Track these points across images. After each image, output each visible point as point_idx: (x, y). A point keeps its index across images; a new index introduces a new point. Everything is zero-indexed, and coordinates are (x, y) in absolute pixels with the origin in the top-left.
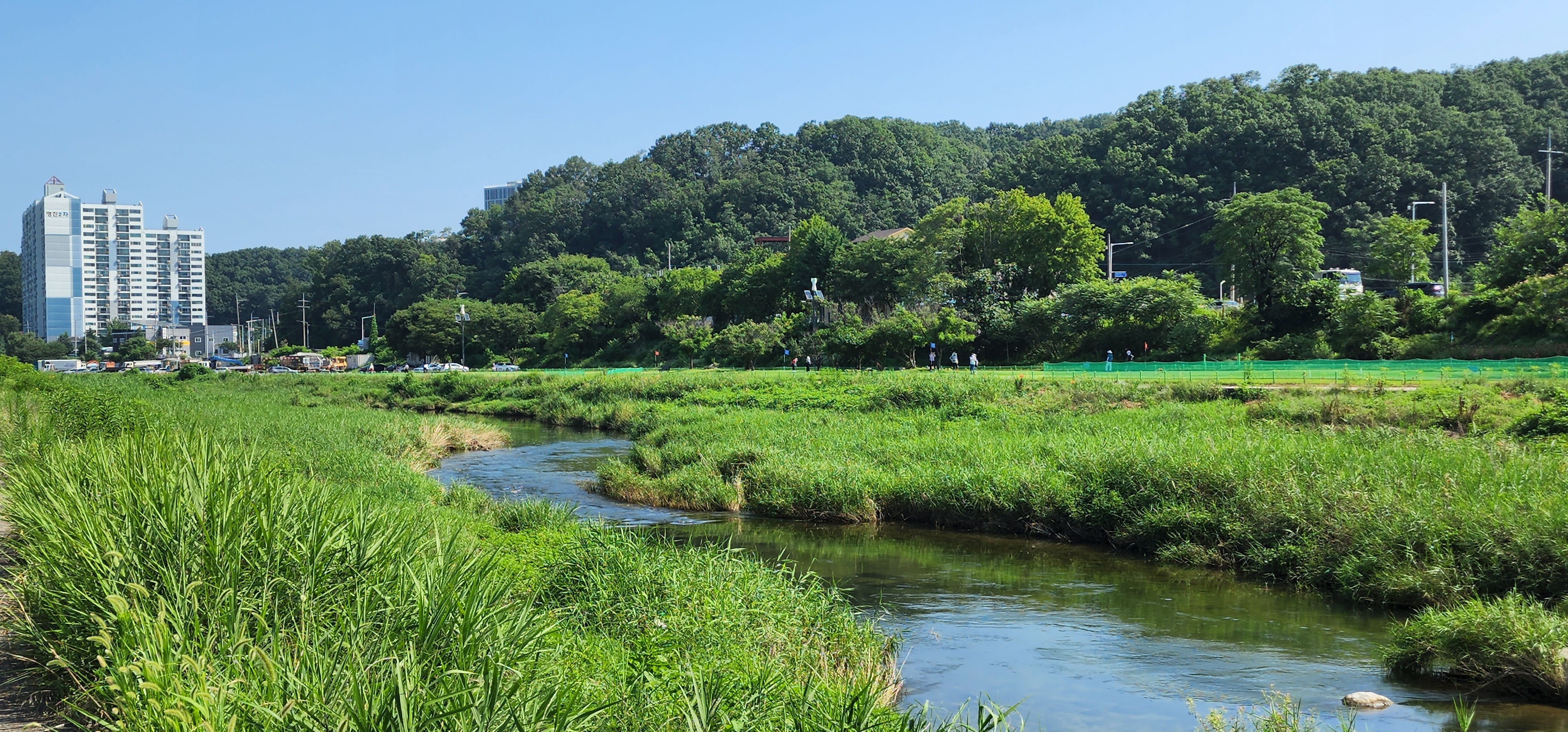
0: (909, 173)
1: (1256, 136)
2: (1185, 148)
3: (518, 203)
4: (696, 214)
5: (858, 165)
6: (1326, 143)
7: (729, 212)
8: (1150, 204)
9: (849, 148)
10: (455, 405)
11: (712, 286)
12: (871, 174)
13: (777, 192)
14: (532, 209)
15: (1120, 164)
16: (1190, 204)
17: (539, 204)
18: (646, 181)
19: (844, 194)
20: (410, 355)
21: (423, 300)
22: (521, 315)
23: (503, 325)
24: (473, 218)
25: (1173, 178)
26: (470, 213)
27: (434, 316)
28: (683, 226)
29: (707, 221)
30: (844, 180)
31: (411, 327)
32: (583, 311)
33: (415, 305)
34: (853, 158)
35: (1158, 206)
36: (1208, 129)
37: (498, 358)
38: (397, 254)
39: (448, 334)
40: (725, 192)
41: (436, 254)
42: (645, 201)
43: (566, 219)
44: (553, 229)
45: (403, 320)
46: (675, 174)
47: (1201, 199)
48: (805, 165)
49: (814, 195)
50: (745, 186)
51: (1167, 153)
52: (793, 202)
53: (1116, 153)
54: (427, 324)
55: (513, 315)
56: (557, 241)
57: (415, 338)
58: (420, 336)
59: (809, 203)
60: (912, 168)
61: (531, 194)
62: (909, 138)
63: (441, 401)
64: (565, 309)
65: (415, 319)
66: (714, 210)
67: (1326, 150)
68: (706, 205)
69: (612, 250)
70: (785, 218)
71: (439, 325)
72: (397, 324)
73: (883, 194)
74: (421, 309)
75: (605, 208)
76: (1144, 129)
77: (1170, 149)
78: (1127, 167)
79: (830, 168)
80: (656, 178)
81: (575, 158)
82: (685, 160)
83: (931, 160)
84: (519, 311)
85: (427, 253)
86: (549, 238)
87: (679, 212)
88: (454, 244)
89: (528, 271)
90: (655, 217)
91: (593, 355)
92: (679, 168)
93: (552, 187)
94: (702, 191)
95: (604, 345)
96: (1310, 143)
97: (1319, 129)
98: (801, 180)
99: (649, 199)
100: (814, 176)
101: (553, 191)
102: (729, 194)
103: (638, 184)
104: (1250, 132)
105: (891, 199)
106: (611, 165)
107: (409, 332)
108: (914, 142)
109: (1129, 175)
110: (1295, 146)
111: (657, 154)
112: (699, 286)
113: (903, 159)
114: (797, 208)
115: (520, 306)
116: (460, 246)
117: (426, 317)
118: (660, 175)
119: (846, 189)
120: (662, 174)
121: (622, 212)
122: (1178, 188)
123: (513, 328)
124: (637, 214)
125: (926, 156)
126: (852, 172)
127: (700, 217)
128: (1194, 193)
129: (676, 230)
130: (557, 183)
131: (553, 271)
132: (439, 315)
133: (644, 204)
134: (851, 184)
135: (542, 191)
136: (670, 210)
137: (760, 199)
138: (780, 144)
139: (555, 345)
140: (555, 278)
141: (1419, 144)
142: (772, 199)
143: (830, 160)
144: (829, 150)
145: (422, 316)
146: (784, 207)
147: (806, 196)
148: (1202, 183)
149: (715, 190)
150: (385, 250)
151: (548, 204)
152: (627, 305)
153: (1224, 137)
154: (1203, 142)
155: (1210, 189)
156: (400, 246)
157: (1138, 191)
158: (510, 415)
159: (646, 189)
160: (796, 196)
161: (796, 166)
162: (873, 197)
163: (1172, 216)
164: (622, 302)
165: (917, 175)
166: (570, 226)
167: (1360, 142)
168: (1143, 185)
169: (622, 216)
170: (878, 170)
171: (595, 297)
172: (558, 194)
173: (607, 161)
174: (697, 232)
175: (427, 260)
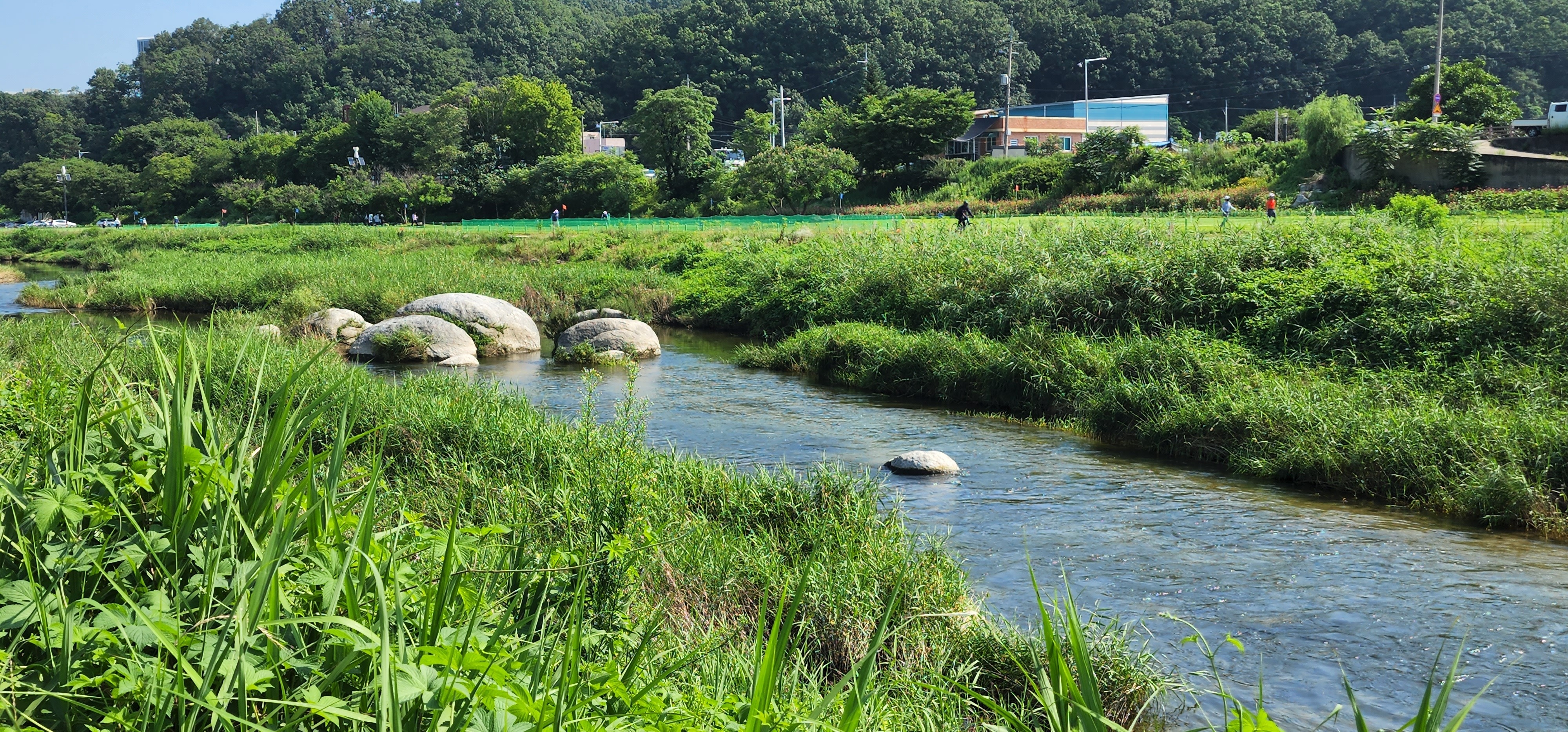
0: (525, 42)
1: (800, 22)
2: (743, 30)
3: (144, 63)
4: (315, 77)
5: (476, 33)
6: (858, 28)
7: (348, 76)
8: (712, 81)
9: (468, 16)
10: (28, 256)
11: (286, 151)
12: (488, 42)
13: (393, 57)
14: (157, 70)
15: (690, 42)
16: (744, 81)
17: (164, 65)
18: (268, 45)
19: (462, 60)
20: (23, 212)
21: (38, 160)
22: (121, 176)
23: (103, 185)
24: (100, 77)
25: (731, 57)
26: (97, 73)
27: (42, 176)
28: (303, 89)
29: (326, 85)
30: (463, 47)
31: (21, 186)
32: (175, 172)
33: (26, 165)
34: (473, 26)
35: (717, 82)
36: (762, 14)
37: (103, 214)
38: (24, 113)
39: (57, 193)
40: (344, 56)
41: (63, 114)
42: (268, 64)
43: (192, 81)
44: (177, 91)
45: (13, 180)
46: (297, 39)
47: (753, 76)
48: (426, 32)
49: (430, 61)
50: (363, 51)
51: (727, 34)
52: (409, 68)
53: (686, 33)
54: (35, 183)
55: (114, 175)
56: (181, 102)
57: (24, 196)
58: (28, 195)
59: (425, 69)
60: (528, 37)
61: (158, 55)
62: (528, 8)
63: (17, 252)
64: (158, 170)
65: (24, 178)
66: (333, 75)
67: (858, 35)
68: (325, 69)
69: (234, 112)
70: (401, 84)
71: (47, 184)
72: (8, 183)
73: (500, 61)
74: (30, 169)
75: (229, 70)
76: (712, 11)
77: (730, 31)
78: (695, 46)
79: (449, 35)
80: (279, 42)
81: (202, 20)
82: (307, 24)
83: (548, 30)
84: (119, 171)
85: (53, 112)
86: (175, 99)
87: (300, 74)
88: (82, 103)
89: (131, 134)
90: (275, 79)
91: (184, 212)
92: (301, 32)
93: (179, 48)
94: (322, 56)
95: (194, 204)
96: (844, 29)
97: (851, 17)
98: (420, 47)
99: (272, 62)
100: (433, 43)
101: (178, 52)
102: (348, 59)
103: (260, 48)
104: (795, 18)
105: (507, 66)
106: (235, 27)
107: (19, 190)
108: (532, 13)
109: (696, 52)
110: (832, 31)
111: (282, 20)
112: (276, 150)
113: (519, 29)
114: (413, 74)
115: (120, 167)
116: (86, 105)
117: (35, 176)
118: (281, 39)
119: (464, 56)
120: (284, 37)
121: (245, 74)
122: (735, 66)
123: (112, 187)
124: (259, 76)
125: (542, 26)
126: (471, 39)
127: (320, 80)
128: (747, 71)
129: (296, 93)
130: (183, 45)
131: (155, 134)
132: (46, 175)
133: (266, 67)
134: (469, 51)
135: (168, 52)
136: (290, 74)
137: (380, 65)
138: (402, 11)
139: (150, 203)
140: (157, 141)
141: (935, 31)
142: (387, 65)
143: (450, 28)
144: (449, 18)
145: (30, 176)
146: (402, 73)
147: (422, 62)
148: (754, 63)
149: (336, 55)
150: (11, 109)
151: (173, 65)
152: (215, 166)
153: (774, 21)
154: (758, 25)
155: (760, 68)
156: (26, 105)
157: (702, 68)
158: (68, 263)
159: (268, 53)
160: (412, 64)
161: (417, 32)
162: (490, 64)
163: (729, 91)
164: (212, 164)
165: (533, 43)
166: (195, 86)
167: (886, 28)
168: (707, 63)
169: (245, 78)
170: (495, 38)
171: (187, 159)
172: (184, 55)
173: (234, 23)
174: (316, 94)
175: (53, 119)
